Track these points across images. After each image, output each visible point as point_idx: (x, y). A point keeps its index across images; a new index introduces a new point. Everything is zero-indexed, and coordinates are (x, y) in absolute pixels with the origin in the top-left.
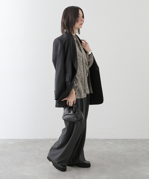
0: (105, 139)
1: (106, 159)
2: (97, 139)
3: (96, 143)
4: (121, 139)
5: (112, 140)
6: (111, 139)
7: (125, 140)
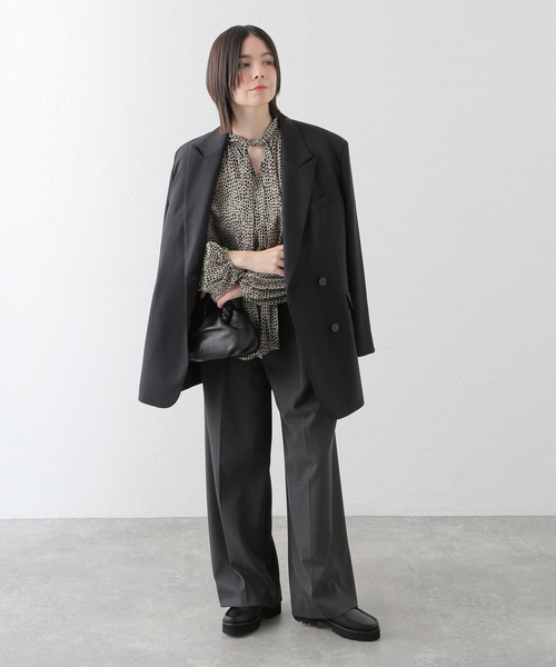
0: (431, 517)
1: (436, 589)
2: (397, 517)
3: (396, 530)
4: (490, 518)
5: (455, 520)
6: (453, 518)
7: (503, 519)
